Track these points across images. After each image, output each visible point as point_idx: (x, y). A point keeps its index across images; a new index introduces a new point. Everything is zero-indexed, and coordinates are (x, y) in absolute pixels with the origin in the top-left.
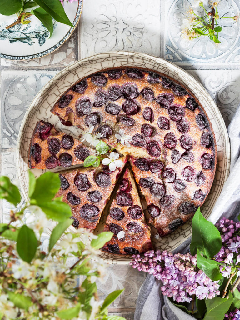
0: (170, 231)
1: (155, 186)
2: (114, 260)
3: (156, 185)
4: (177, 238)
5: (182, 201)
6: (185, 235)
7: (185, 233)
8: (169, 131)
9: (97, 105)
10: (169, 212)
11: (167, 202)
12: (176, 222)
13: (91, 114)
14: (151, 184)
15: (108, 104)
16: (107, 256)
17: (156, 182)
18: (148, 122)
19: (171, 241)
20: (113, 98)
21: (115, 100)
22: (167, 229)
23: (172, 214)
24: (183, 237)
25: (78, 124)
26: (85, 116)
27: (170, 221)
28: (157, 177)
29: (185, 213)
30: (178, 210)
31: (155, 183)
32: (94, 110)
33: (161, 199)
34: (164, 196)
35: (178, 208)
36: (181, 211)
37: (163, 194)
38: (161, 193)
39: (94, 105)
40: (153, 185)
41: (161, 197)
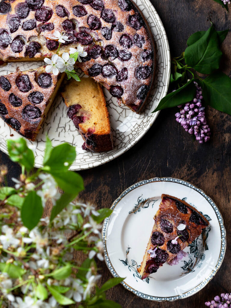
0: (141, 101)
1: (104, 69)
2: (109, 157)
3: (105, 67)
4: (152, 105)
5: (135, 69)
6: (157, 99)
7: (156, 97)
8: (88, 15)
9: (14, 30)
10: (130, 84)
11: (123, 77)
12: (142, 90)
13: (13, 40)
14: (100, 70)
15: (22, 24)
16: (102, 157)
17: (103, 65)
18: (66, 18)
19: (149, 111)
20: (23, 17)
21: (27, 17)
22: (137, 101)
23: (134, 84)
24: (157, 101)
25: (7, 56)
26: (9, 45)
27: (136, 92)
28: (101, 60)
29: (145, 78)
30: (137, 78)
31: (102, 67)
32: (14, 35)
33: (117, 77)
34: (117, 73)
35: (135, 76)
36: (140, 78)
37: (116, 71)
38: (113, 72)
39: (12, 31)
40: (102, 69)
41: (115, 76)
